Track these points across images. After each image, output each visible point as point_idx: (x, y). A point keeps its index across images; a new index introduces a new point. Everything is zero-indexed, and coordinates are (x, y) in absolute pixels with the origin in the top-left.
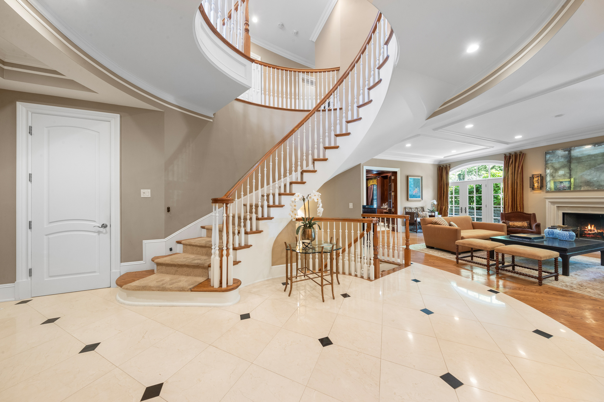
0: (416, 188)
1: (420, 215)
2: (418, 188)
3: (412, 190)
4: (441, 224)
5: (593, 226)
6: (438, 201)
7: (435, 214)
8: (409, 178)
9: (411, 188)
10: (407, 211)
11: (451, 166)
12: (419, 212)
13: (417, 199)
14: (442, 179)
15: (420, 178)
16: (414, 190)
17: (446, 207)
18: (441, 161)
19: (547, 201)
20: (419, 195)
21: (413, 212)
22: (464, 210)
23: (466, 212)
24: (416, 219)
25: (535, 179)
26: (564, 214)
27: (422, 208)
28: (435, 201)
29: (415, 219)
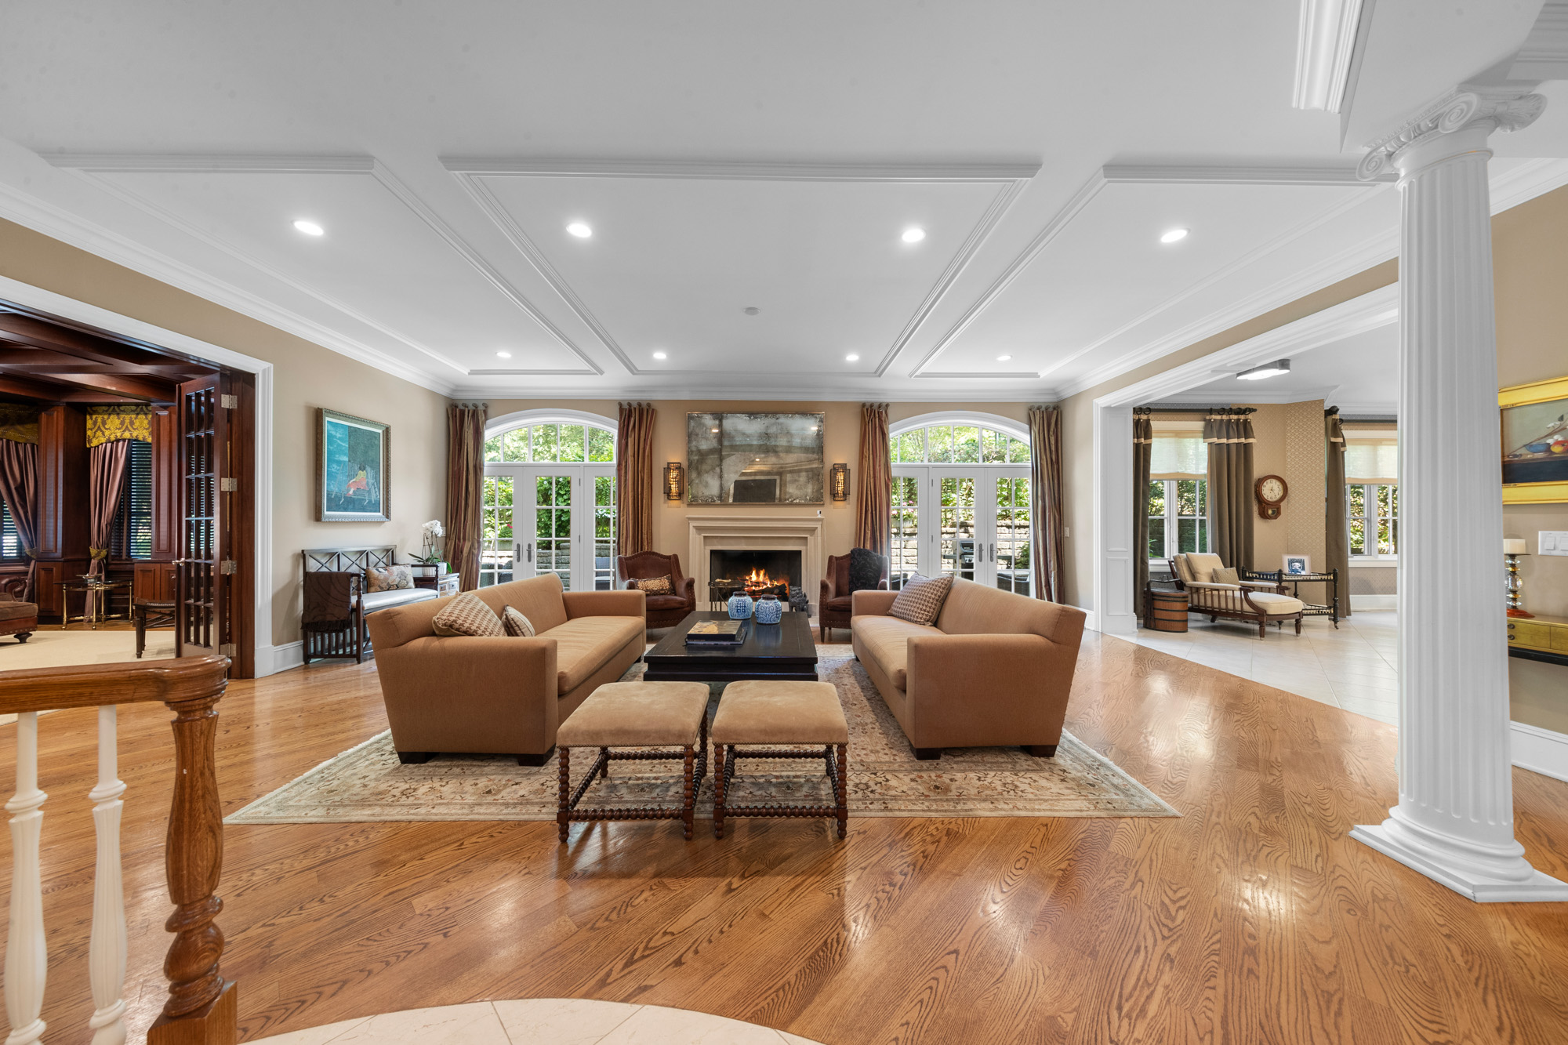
0: (362, 468)
1: (377, 579)
2: (368, 469)
3: (341, 477)
4: (473, 628)
5: (762, 573)
6: (446, 525)
7: (437, 571)
8: (327, 419)
9: (335, 466)
10: (313, 566)
11: (490, 411)
12: (374, 571)
13: (363, 517)
14: (460, 450)
15: (380, 431)
16: (351, 476)
17: (472, 545)
18: (458, 388)
19: (692, 524)
20: (373, 498)
21: (342, 570)
22: (526, 554)
23: (530, 560)
24: (358, 602)
25: (673, 474)
26: (710, 551)
27: (388, 551)
28: (439, 523)
29: (354, 599)
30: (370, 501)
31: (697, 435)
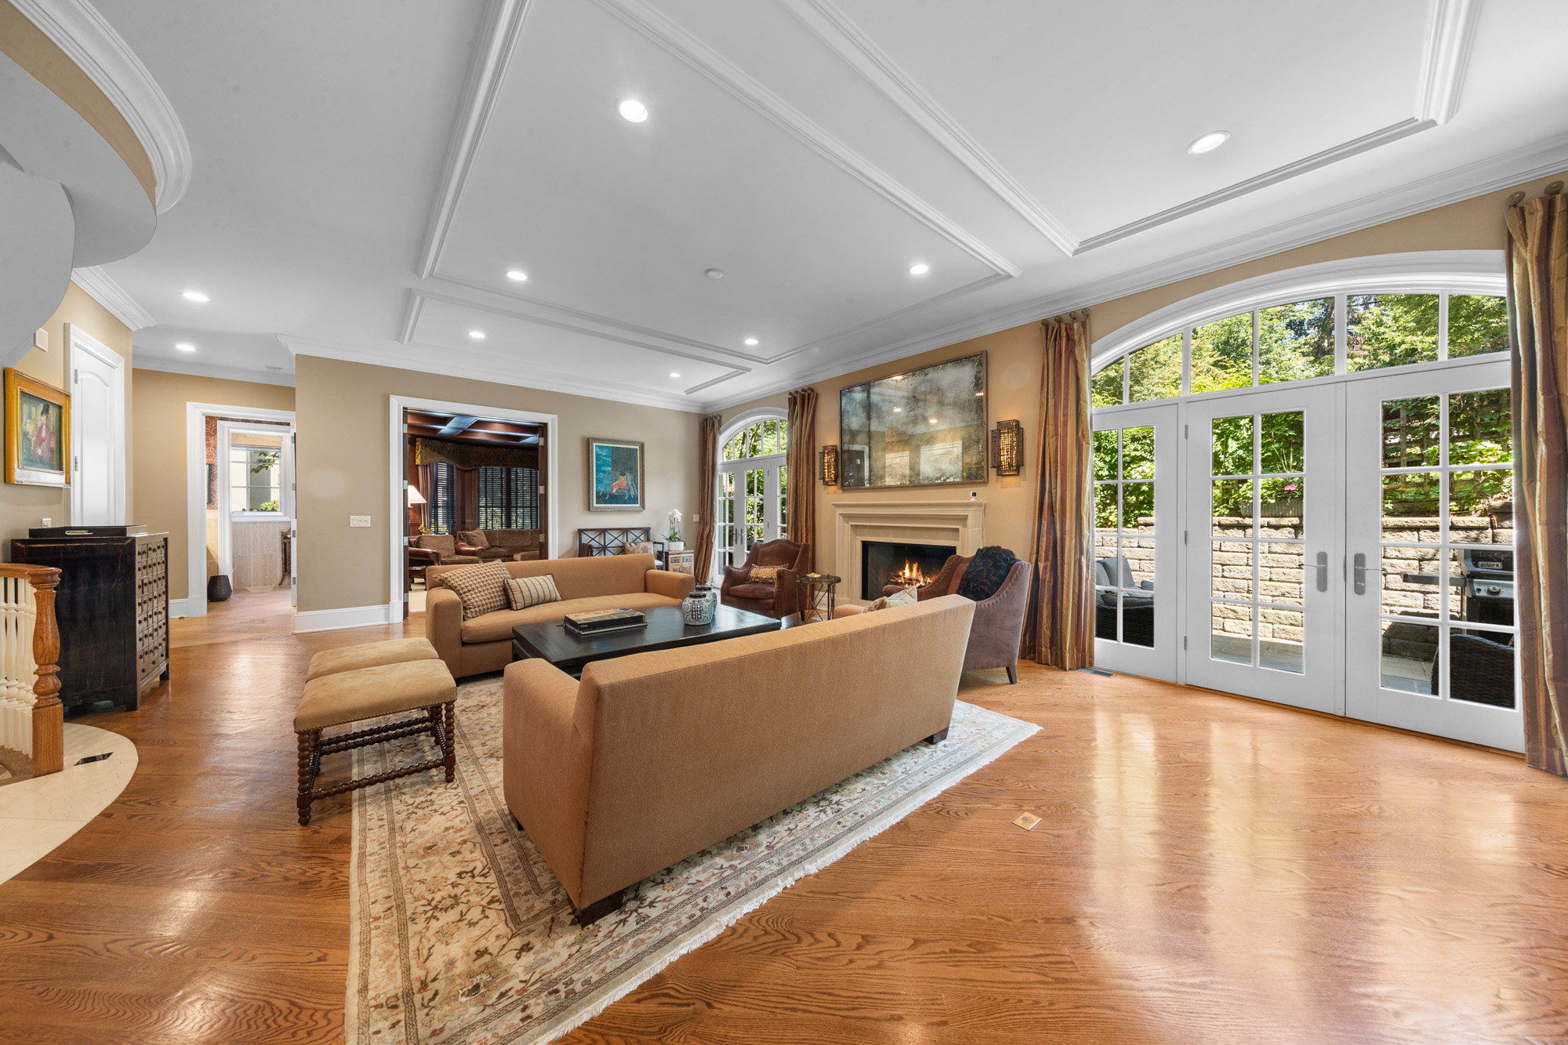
0: (624, 474)
2: (628, 474)
3: (606, 481)
5: (915, 567)
6: (699, 513)
8: (596, 444)
9: (601, 473)
10: (586, 539)
13: (624, 507)
14: (706, 455)
15: (637, 447)
16: (615, 480)
17: (710, 529)
18: (705, 406)
19: (837, 512)
20: (633, 495)
21: (607, 542)
22: (739, 537)
26: (866, 545)
27: (642, 531)
30: (630, 496)
31: (848, 412)
